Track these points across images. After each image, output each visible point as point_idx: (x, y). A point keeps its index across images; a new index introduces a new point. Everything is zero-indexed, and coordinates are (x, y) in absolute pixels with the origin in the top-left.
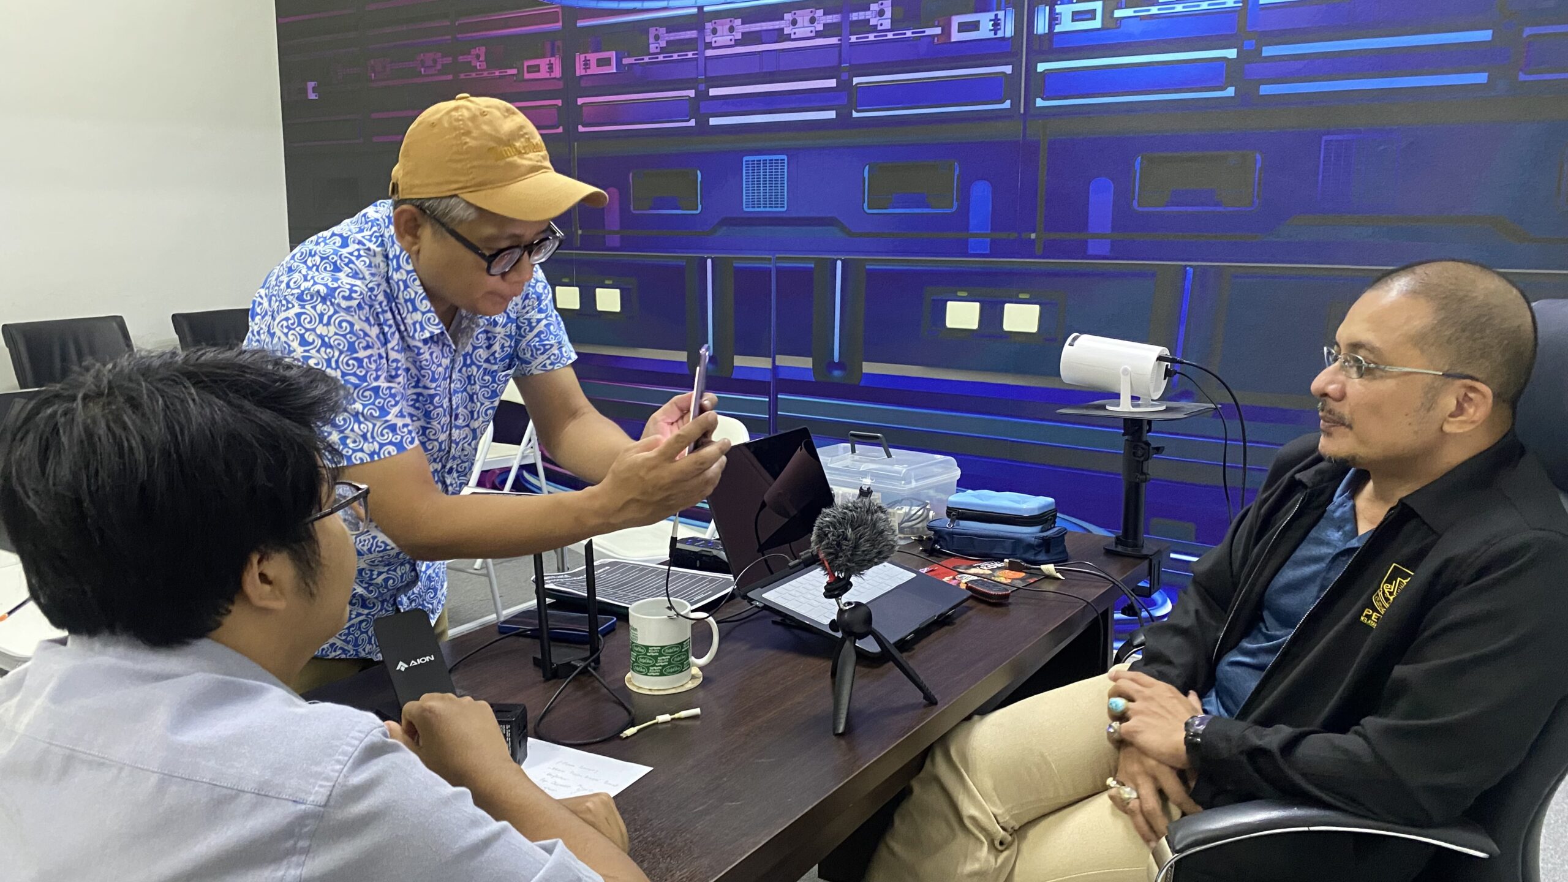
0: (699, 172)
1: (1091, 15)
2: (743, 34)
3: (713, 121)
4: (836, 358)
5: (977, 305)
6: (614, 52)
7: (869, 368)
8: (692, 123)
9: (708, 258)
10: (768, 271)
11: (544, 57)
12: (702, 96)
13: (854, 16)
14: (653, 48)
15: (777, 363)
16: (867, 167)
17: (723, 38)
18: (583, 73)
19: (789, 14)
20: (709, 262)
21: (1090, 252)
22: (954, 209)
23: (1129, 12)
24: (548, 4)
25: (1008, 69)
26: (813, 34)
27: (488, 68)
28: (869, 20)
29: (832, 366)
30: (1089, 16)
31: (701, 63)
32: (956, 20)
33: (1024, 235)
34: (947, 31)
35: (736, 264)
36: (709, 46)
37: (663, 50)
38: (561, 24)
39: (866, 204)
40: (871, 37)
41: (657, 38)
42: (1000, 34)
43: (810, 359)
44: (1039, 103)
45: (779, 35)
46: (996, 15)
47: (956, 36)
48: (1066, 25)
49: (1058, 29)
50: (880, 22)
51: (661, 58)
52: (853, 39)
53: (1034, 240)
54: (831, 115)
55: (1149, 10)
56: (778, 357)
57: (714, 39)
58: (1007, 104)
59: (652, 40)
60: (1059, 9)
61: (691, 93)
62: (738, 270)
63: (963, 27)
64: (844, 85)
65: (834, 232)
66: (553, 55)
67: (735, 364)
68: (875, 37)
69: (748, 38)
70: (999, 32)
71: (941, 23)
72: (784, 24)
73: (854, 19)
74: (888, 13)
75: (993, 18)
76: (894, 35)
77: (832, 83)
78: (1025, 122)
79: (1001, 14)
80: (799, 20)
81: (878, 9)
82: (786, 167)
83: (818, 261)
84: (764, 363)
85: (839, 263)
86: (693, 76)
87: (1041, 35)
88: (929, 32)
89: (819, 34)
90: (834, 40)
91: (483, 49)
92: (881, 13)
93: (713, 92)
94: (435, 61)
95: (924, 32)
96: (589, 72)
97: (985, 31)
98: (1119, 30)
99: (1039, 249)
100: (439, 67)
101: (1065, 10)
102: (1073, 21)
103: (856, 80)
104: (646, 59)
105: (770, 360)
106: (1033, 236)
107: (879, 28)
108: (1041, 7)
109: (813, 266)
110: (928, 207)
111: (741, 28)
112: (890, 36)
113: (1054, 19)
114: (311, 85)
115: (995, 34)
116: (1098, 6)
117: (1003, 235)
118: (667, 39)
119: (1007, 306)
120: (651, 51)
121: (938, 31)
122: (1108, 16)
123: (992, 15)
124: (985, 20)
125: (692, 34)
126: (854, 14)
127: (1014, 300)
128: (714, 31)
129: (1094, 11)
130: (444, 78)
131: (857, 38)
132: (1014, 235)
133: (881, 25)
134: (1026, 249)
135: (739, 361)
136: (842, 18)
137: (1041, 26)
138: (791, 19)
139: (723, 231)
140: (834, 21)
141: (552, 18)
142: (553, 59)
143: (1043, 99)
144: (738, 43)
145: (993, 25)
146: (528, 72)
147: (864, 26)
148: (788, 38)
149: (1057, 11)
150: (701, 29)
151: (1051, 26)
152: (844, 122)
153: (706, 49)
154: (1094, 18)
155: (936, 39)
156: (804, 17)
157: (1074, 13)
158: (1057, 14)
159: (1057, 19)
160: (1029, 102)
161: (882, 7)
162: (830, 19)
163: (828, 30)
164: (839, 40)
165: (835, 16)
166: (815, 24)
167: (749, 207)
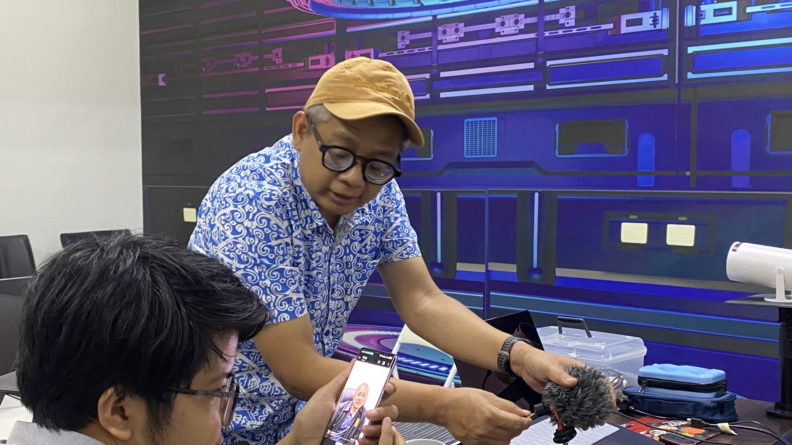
0: (432, 131)
1: (729, 11)
2: (465, 33)
3: (443, 95)
4: (535, 265)
5: (646, 225)
6: (372, 50)
7: (560, 272)
8: (428, 96)
9: (438, 191)
10: (483, 200)
11: (323, 53)
12: (436, 77)
13: (548, 18)
14: (400, 46)
15: (490, 269)
16: (558, 125)
17: (451, 37)
19: (500, 18)
20: (439, 194)
21: (734, 185)
22: (626, 154)
23: (758, 8)
24: (326, 18)
25: (665, 52)
26: (517, 32)
27: (284, 62)
28: (558, 20)
29: (532, 271)
30: (727, 12)
31: (435, 55)
32: (624, 18)
33: (681, 173)
34: (617, 25)
35: (460, 196)
36: (440, 42)
37: (407, 47)
38: (335, 31)
39: (557, 152)
40: (561, 32)
41: (403, 38)
42: (658, 27)
43: (515, 266)
44: (690, 75)
45: (492, 33)
46: (655, 14)
47: (624, 29)
48: (709, 19)
49: (703, 22)
50: (567, 21)
51: (406, 52)
52: (547, 34)
53: (688, 177)
54: (531, 88)
55: (773, 7)
56: (490, 264)
57: (444, 38)
58: (665, 77)
59: (399, 40)
60: (703, 8)
61: (427, 76)
62: (460, 200)
63: (630, 23)
64: (541, 67)
65: (533, 172)
66: (329, 52)
67: (458, 269)
68: (563, 32)
69: (468, 36)
70: (657, 25)
71: (613, 21)
72: (495, 26)
73: (548, 20)
74: (573, 15)
75: (653, 16)
76: (577, 30)
77: (531, 65)
78: (679, 90)
79: (659, 13)
80: (507, 22)
81: (565, 12)
82: (496, 126)
83: (519, 193)
84: (480, 268)
85: (537, 195)
86: (429, 64)
87: (689, 27)
88: (604, 27)
89: (521, 32)
90: (533, 36)
91: (281, 49)
92: (568, 15)
93: (443, 74)
94: (247, 59)
95: (600, 27)
97: (647, 25)
98: (749, 22)
99: (693, 184)
100: (250, 62)
101: (708, 9)
102: (715, 16)
103: (549, 63)
104: (395, 53)
105: (484, 266)
106: (688, 173)
107: (566, 25)
108: (689, 7)
109: (516, 196)
110: (605, 152)
111: (463, 29)
112: (575, 31)
113: (699, 15)
114: (161, 76)
115: (655, 27)
116: (734, 5)
117: (664, 173)
118: (410, 39)
119: (669, 226)
120: (399, 48)
121: (611, 26)
122: (742, 11)
123: (652, 14)
124: (647, 18)
125: (428, 35)
126: (548, 16)
127: (674, 222)
128: (444, 32)
129: (730, 9)
130: (252, 70)
131: (550, 33)
132: (673, 173)
133: (568, 23)
134: (684, 183)
135: (461, 267)
136: (539, 20)
137: (690, 20)
138: (500, 21)
139: (449, 172)
140: (533, 22)
141: (329, 27)
142: (329, 55)
143: (693, 73)
144: (461, 40)
145: (653, 21)
146: (312, 64)
147: (555, 25)
148: (499, 35)
149: (702, 9)
150: (435, 31)
151: (698, 20)
152: (540, 92)
153: (438, 45)
154: (731, 14)
155: (609, 32)
156: (509, 20)
157: (715, 11)
158: (702, 11)
159: (702, 15)
160: (682, 75)
161: (568, 11)
162: (529, 20)
163: (528, 28)
164: (536, 35)
165: (533, 18)
166: (518, 25)
167: (468, 155)
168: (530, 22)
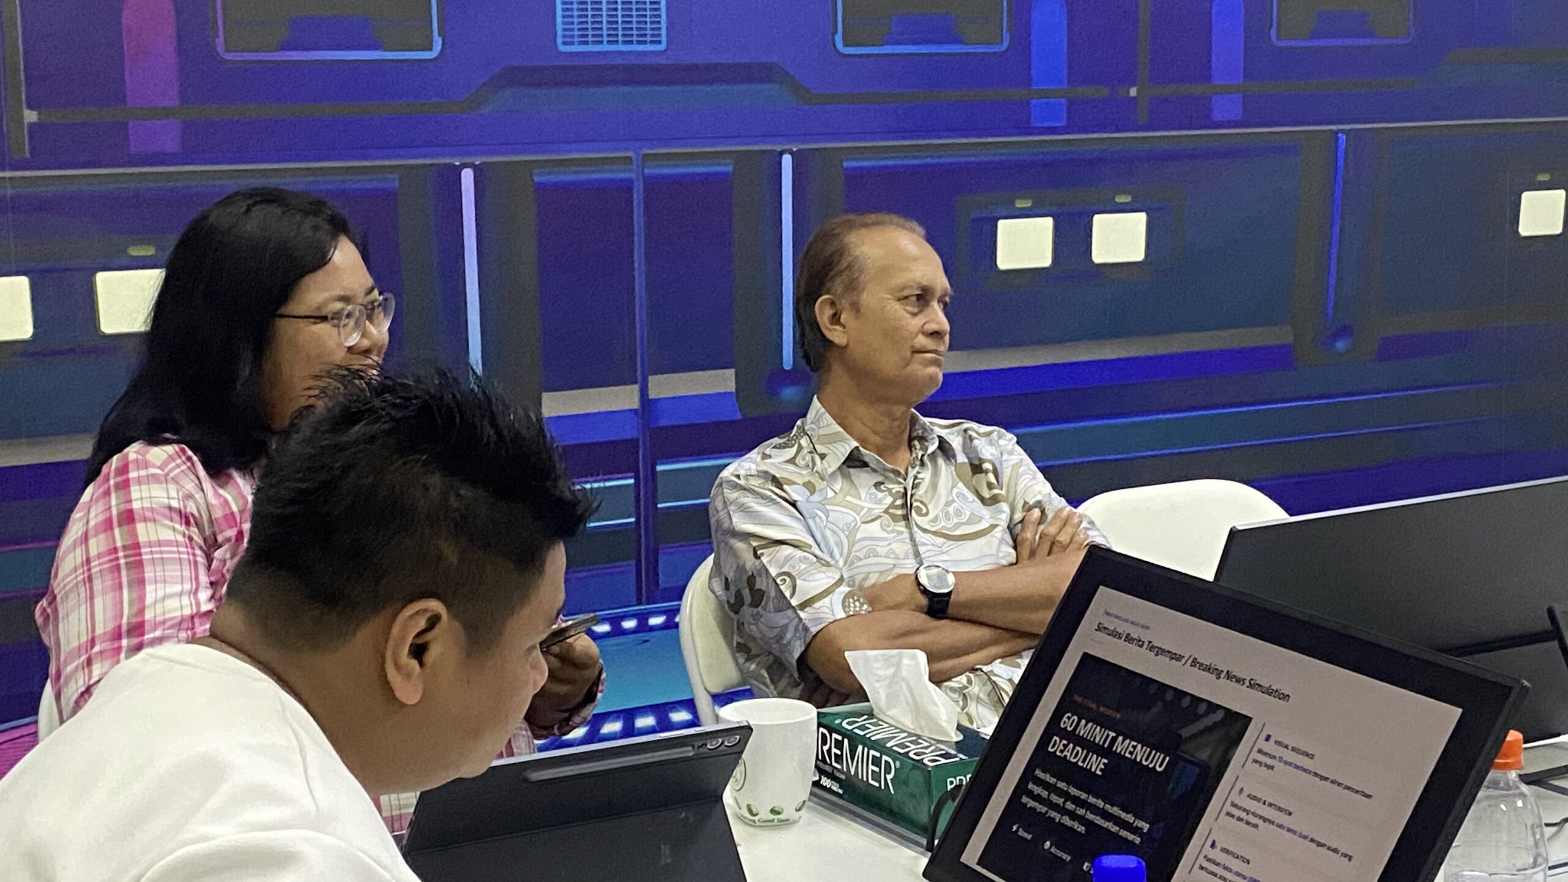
4: (788, 362)
5: (1049, 222)
9: (464, 166)
10: (627, 186)
15: (652, 395)
21: (1217, 116)
29: (779, 379)
33: (1120, 91)
35: (542, 177)
39: (839, 39)
43: (730, 373)
53: (1133, 98)
56: (652, 380)
62: (542, 189)
65: (774, 94)
83: (740, 158)
84: (621, 398)
99: (1143, 116)
105: (636, 388)
106: (1133, 92)
109: (730, 168)
110: (957, 41)
127: (1107, 208)
132: (1104, 92)
135: (557, 404)
139: (501, 99)
167: (572, 43)
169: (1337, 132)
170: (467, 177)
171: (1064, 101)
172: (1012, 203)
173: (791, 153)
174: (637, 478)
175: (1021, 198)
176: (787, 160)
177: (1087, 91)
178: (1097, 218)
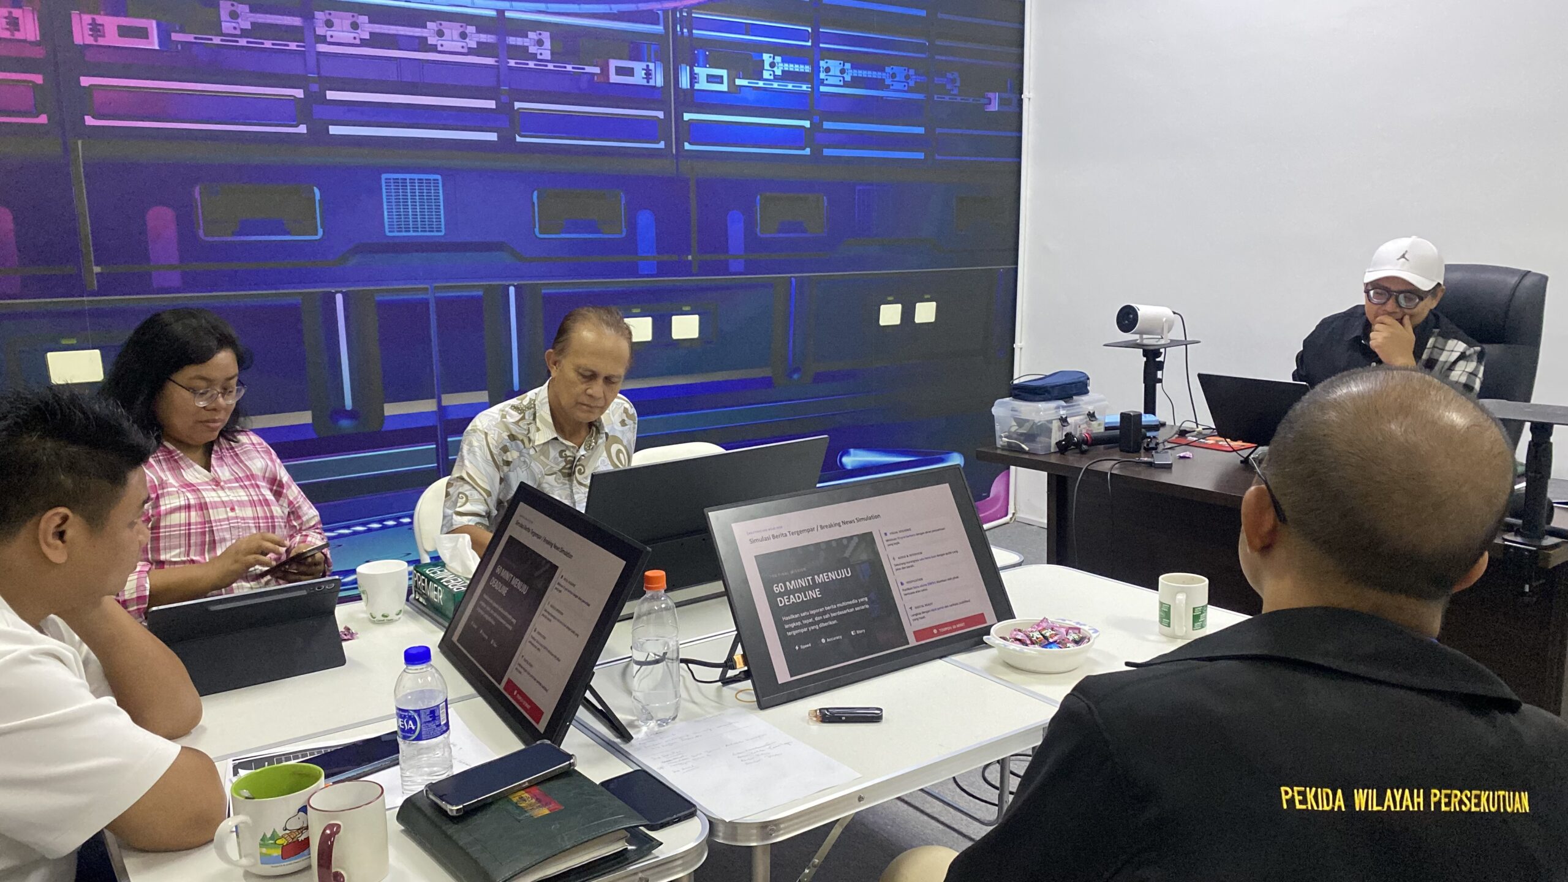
0: (316, 190)
2: (370, 34)
3: (334, 130)
4: (517, 387)
5: (649, 320)
6: (154, 22)
8: (302, 129)
9: (337, 292)
10: (425, 303)
12: (315, 99)
13: (512, 40)
14: (227, 26)
15: (443, 404)
16: (536, 192)
17: (342, 34)
18: (90, 41)
19: (434, 24)
21: (731, 270)
22: (624, 234)
23: (744, 82)
25: (660, 115)
26: (465, 50)
28: (528, 47)
31: (312, 61)
33: (683, 257)
34: (605, 71)
35: (378, 297)
36: (323, 39)
39: (537, 230)
40: (531, 64)
41: (234, 15)
42: (652, 83)
43: (487, 394)
44: (687, 146)
45: (422, 44)
46: (648, 66)
47: (614, 78)
48: (702, 85)
49: (697, 86)
50: (540, 51)
51: (243, 42)
52: (512, 63)
53: (690, 261)
54: (492, 137)
55: (757, 83)
56: (443, 397)
58: (662, 145)
59: (224, 15)
60: (697, 70)
61: (299, 93)
62: (380, 304)
63: (620, 71)
64: (505, 107)
65: (502, 256)
66: (18, 5)
67: (386, 414)
68: (536, 65)
69: (376, 40)
70: (650, 80)
71: (600, 64)
72: (429, 32)
73: (511, 43)
74: (547, 44)
75: (645, 68)
76: (554, 66)
77: (491, 104)
78: (677, 161)
79: (652, 66)
80: (446, 32)
81: (537, 38)
82: (440, 188)
83: (485, 288)
84: (428, 406)
86: (301, 72)
87: (684, 89)
88: (589, 69)
89: (471, 52)
90: (490, 61)
92: (540, 43)
93: (331, 95)
96: (101, 42)
97: (639, 78)
98: (740, 95)
99: (695, 269)
101: (702, 72)
102: (708, 82)
103: (517, 105)
104: (217, 40)
105: (436, 401)
106: (690, 257)
107: (539, 57)
108: (683, 66)
109: (481, 293)
110: (598, 232)
111: (367, 26)
112: (550, 66)
113: (693, 78)
115: (648, 82)
116: (724, 73)
117: (667, 258)
118: (253, 20)
120: (224, 31)
121: (597, 70)
122: (732, 82)
123: (643, 65)
124: (639, 67)
126: (511, 38)
127: (679, 313)
128: (329, 24)
129: (722, 77)
131: (516, 63)
132: (675, 258)
133: (541, 54)
134: (684, 269)
135: (391, 409)
136: (499, 40)
137: (685, 83)
138: (436, 29)
140: (489, 41)
143: (690, 143)
144: (364, 43)
145: (646, 74)
148: (433, 49)
149: (696, 72)
150: (309, 18)
151: (692, 84)
152: (506, 144)
153: (317, 42)
154: (722, 83)
155: (596, 77)
156: (452, 30)
157: (708, 76)
158: (696, 74)
159: (696, 78)
160: (680, 145)
161: (540, 37)
162: (484, 38)
163: (481, 49)
164: (496, 61)
165: (489, 36)
166: (467, 40)
167: (393, 232)
168: (485, 41)
169: (791, 277)
170: (339, 298)
171: (655, 262)
172: (631, 310)
173: (514, 286)
174: (437, 444)
175: (635, 308)
176: (512, 290)
177: (665, 258)
178: (674, 318)
